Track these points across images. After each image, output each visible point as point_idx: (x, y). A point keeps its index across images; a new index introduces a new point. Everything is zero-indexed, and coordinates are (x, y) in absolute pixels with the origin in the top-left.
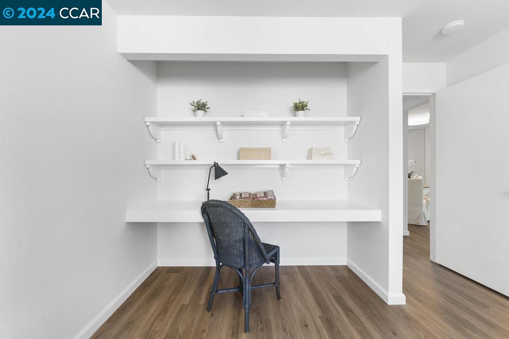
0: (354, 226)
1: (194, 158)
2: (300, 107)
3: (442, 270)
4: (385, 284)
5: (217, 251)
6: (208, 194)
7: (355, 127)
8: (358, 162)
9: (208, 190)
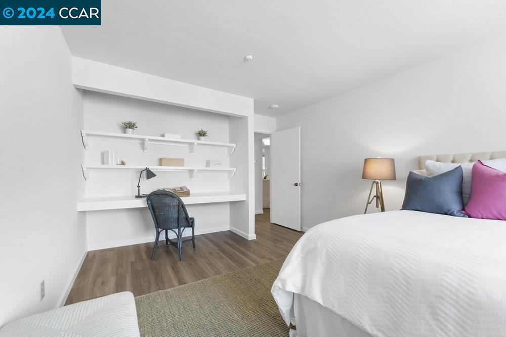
0: (232, 204)
1: (123, 163)
2: (202, 134)
3: (276, 226)
4: (248, 232)
5: (157, 222)
6: (139, 189)
7: (233, 149)
8: (235, 169)
9: (139, 187)
